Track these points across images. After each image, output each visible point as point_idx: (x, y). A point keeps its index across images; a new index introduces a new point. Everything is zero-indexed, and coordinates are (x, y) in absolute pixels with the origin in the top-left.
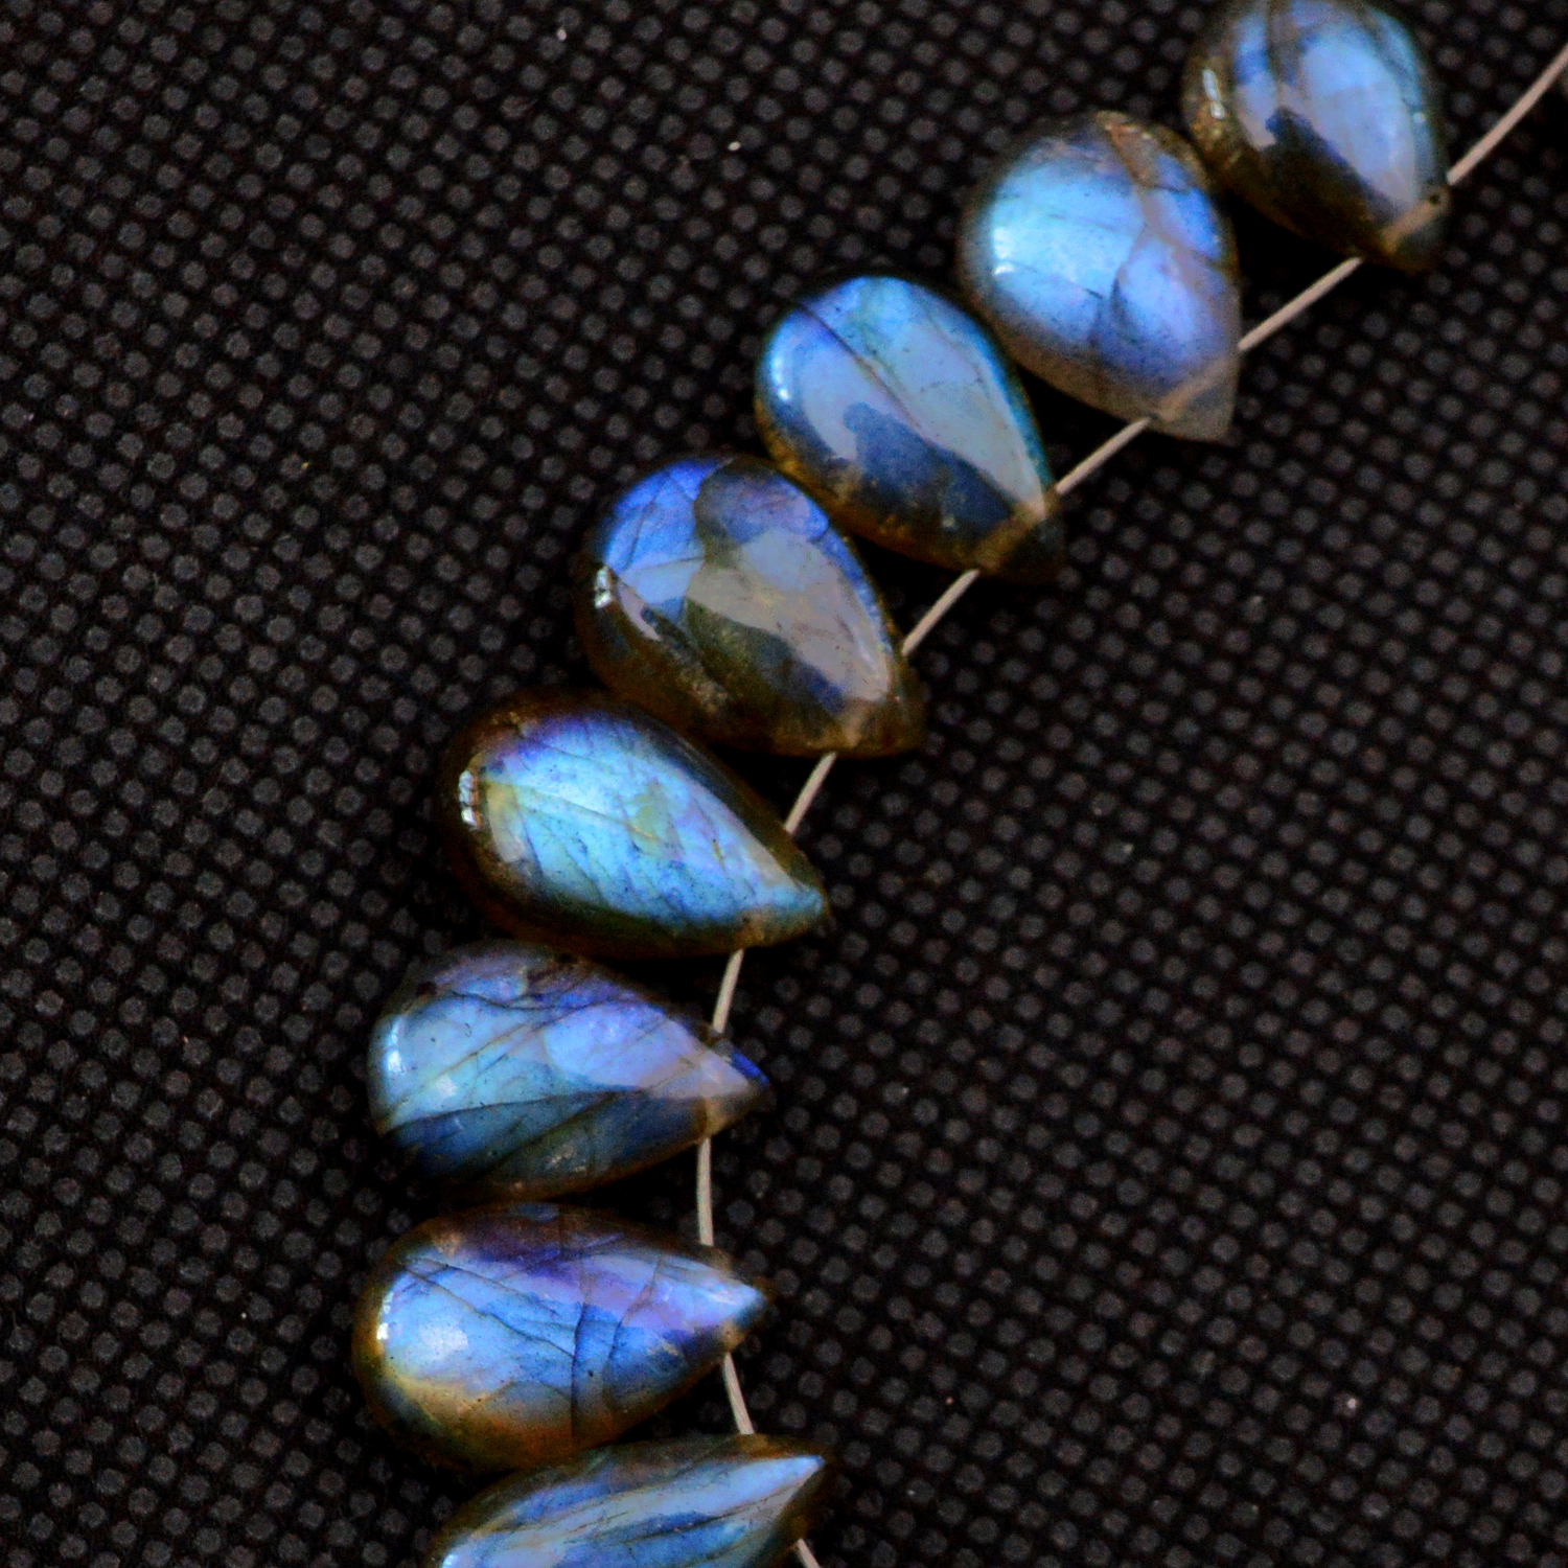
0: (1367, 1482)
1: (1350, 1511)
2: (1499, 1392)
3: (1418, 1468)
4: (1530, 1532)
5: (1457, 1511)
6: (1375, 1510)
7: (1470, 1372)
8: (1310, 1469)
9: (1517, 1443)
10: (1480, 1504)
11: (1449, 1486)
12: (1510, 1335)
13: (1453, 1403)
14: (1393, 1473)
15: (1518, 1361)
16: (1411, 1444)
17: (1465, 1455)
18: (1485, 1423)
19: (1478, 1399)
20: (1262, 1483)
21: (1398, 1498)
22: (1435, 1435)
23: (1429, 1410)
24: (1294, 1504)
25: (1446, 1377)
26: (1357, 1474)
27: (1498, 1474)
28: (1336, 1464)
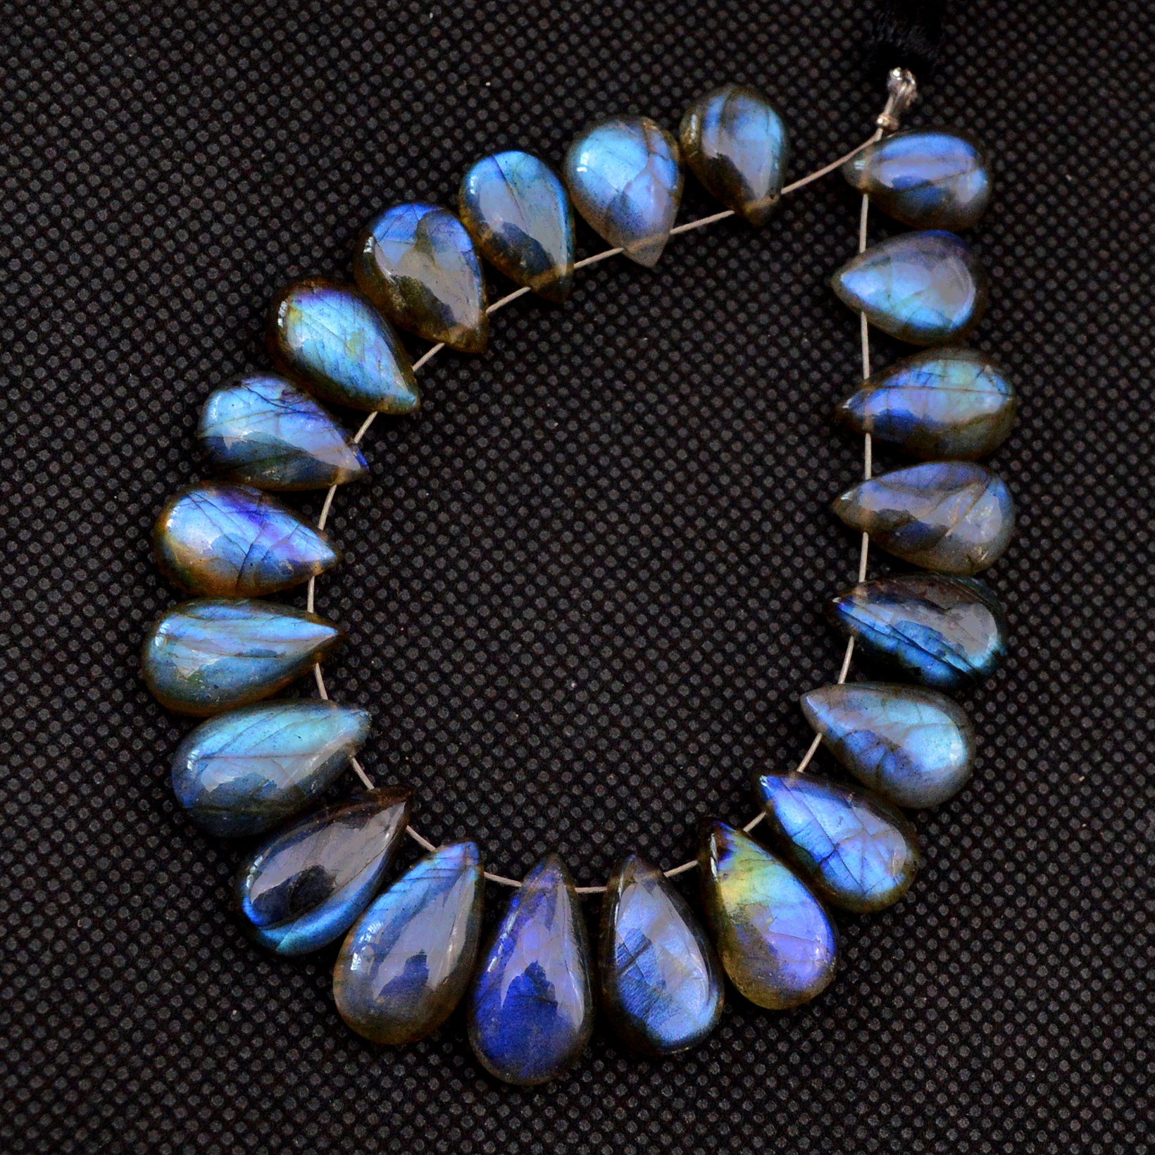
0: (569, 720)
1: (558, 730)
2: (638, 700)
3: (592, 720)
4: (631, 763)
5: (603, 744)
6: (568, 732)
7: (628, 687)
8: (547, 707)
9: (637, 724)
10: (614, 745)
11: (603, 732)
12: (651, 677)
13: (616, 698)
14: (581, 720)
15: (650, 689)
16: (593, 709)
17: (614, 722)
18: (627, 711)
19: (628, 700)
20: (524, 706)
21: (580, 731)
22: (604, 709)
23: (605, 698)
24: (535, 719)
25: (617, 686)
26: (566, 715)
27: (626, 734)
28: (558, 708)
